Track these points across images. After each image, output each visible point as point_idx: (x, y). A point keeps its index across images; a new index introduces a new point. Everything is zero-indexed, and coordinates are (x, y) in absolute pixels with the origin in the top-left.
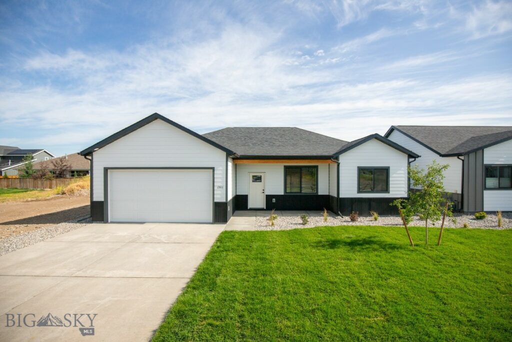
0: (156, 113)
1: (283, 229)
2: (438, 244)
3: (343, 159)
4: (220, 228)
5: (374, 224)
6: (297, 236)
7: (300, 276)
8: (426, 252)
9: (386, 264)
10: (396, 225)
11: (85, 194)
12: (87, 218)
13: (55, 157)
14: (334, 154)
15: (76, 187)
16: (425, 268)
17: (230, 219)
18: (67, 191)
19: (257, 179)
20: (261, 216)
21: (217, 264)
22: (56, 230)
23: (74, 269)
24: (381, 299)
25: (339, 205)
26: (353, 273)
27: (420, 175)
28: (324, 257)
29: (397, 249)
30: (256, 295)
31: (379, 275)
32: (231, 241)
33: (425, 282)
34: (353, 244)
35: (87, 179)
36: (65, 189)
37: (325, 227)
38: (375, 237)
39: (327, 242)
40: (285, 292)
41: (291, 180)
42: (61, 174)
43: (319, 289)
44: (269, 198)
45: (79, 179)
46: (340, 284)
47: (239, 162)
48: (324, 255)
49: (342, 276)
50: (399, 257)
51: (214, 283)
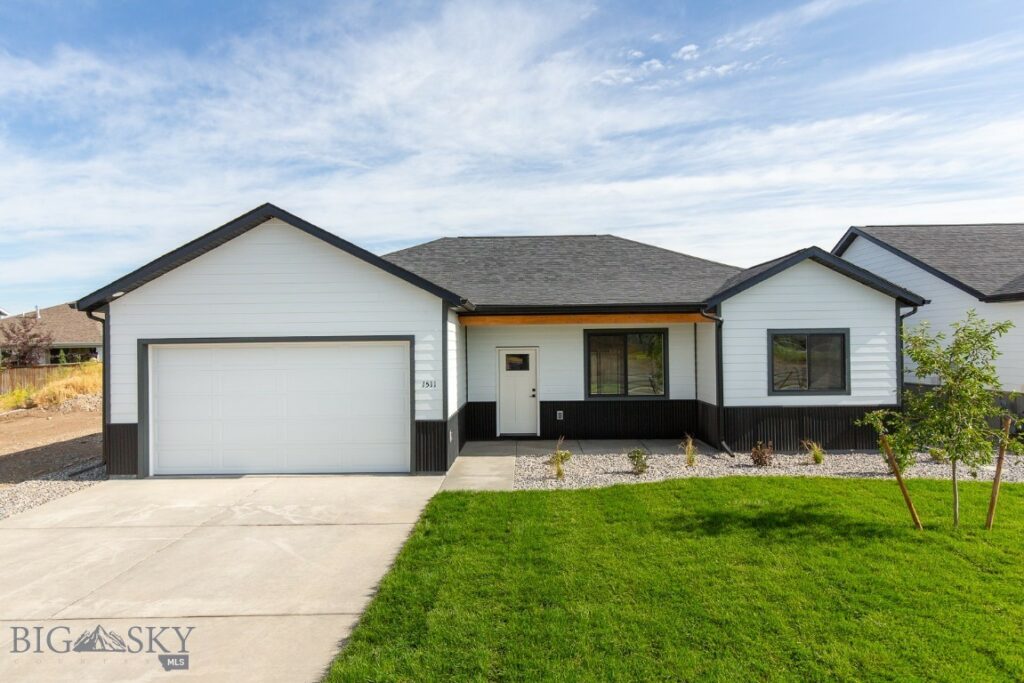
0: (268, 204)
1: (584, 485)
2: (987, 525)
3: (729, 310)
4: (429, 486)
5: (814, 472)
6: (622, 504)
7: (636, 605)
8: (956, 544)
9: (854, 577)
10: (872, 474)
11: (88, 406)
12: (94, 467)
13: (10, 315)
14: (708, 300)
15: (63, 390)
16: (959, 588)
17: (454, 464)
18: (42, 399)
19: (519, 363)
20: (529, 454)
21: (427, 576)
22: (13, 500)
23: (61, 600)
24: (849, 669)
25: (722, 424)
26: (771, 599)
27: (932, 348)
28: (693, 557)
29: (880, 535)
30: (528, 657)
31: (838, 603)
32: (457, 518)
33: (963, 626)
34: (764, 524)
35: (92, 368)
36: (36, 396)
37: (691, 480)
38: (820, 505)
39: (697, 518)
40: (601, 649)
41: (599, 364)
42: (23, 358)
43: (687, 639)
44: (548, 409)
45: (70, 369)
46: (740, 626)
47: (474, 322)
48: (693, 551)
49: (742, 606)
50: (888, 558)
51: (422, 626)
